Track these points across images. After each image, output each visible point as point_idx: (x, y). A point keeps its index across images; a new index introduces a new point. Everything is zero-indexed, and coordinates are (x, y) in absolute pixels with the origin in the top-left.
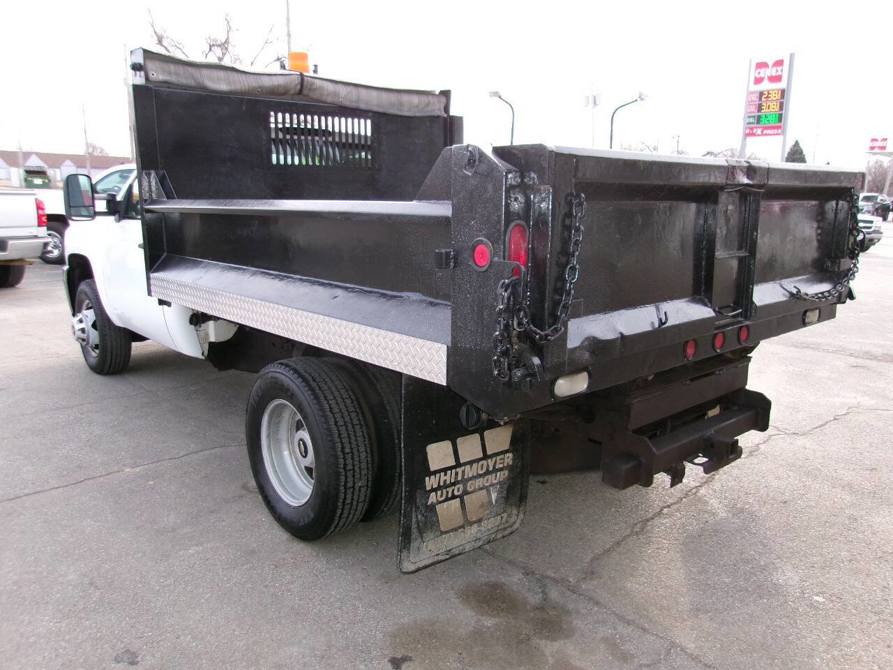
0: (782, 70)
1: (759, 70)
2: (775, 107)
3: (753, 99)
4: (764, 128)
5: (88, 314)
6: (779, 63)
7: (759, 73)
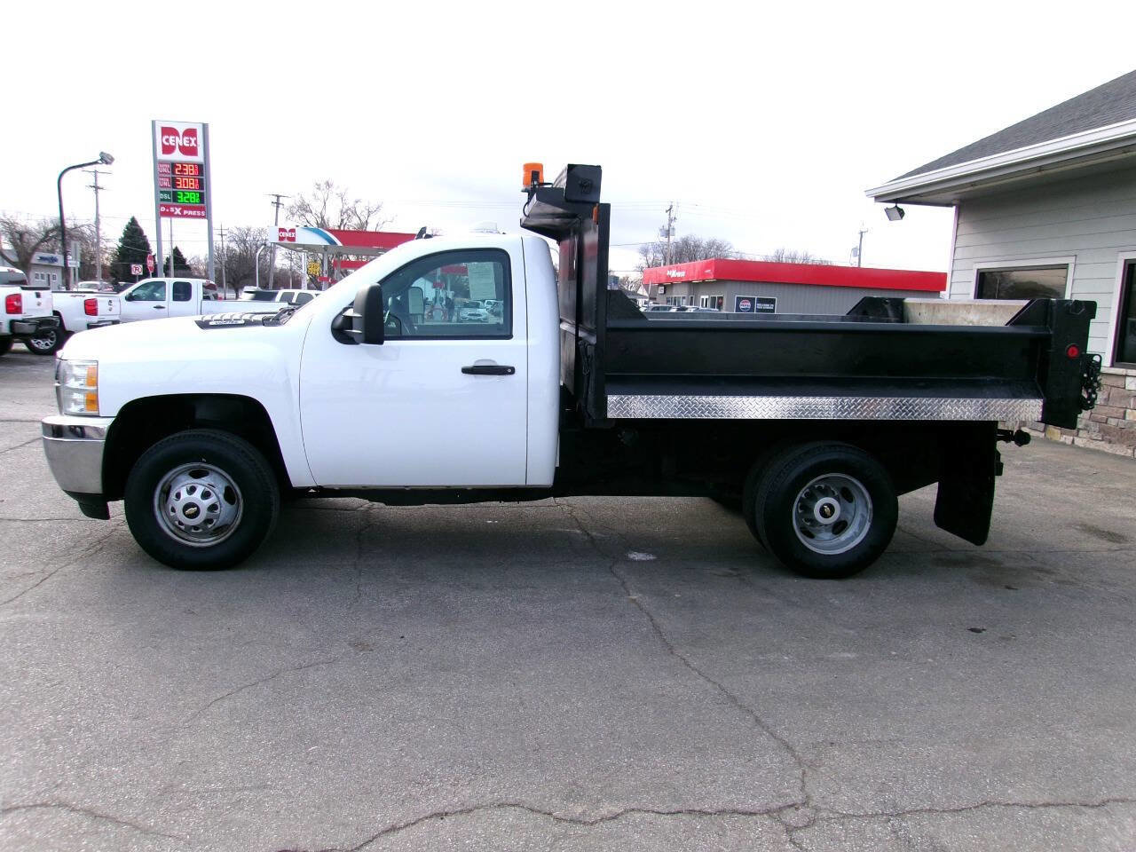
0: (196, 142)
1: (166, 137)
2: (193, 184)
3: (165, 170)
4: (184, 208)
5: (212, 483)
6: (191, 133)
7: (167, 140)
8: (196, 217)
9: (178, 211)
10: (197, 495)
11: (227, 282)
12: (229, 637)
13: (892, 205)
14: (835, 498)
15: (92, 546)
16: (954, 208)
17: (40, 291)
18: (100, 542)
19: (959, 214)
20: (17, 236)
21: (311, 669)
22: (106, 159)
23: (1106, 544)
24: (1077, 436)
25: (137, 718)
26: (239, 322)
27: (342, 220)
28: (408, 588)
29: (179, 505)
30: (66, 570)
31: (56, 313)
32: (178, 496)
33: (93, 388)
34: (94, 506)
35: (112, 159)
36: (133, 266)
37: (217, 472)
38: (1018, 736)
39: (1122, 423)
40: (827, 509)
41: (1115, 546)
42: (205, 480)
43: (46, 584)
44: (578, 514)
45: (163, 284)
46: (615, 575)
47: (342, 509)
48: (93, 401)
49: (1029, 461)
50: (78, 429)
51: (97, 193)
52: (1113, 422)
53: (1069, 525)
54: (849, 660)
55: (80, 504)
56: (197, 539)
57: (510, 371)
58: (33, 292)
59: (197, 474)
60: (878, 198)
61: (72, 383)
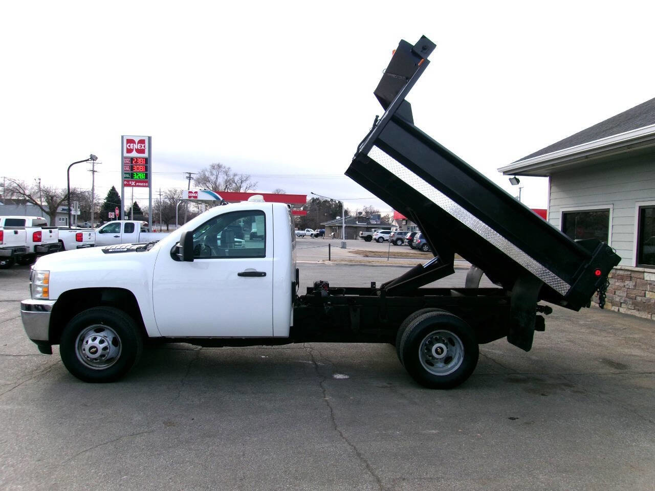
0: (144, 146)
1: (129, 144)
2: (142, 169)
3: (127, 162)
4: (137, 181)
5: (106, 335)
6: (142, 142)
7: (129, 146)
8: (143, 186)
9: (133, 183)
10: (97, 341)
11: (162, 220)
12: (102, 418)
13: (512, 177)
14: (444, 344)
15: (46, 369)
16: (548, 178)
17: (52, 230)
18: (50, 367)
19: (551, 181)
20: (50, 198)
21: (138, 435)
22: (93, 158)
23: (613, 370)
24: (621, 307)
25: (39, 460)
26: (124, 250)
27: (226, 186)
28: (205, 393)
29: (87, 347)
30: (28, 382)
31: (60, 241)
32: (87, 342)
33: (47, 285)
34: (45, 347)
35: (97, 158)
36: (109, 213)
37: (109, 329)
38: (510, 477)
39: (644, 299)
40: (439, 350)
41: (618, 371)
42: (102, 334)
43: (15, 390)
44: (315, 353)
45: (119, 224)
46: (321, 387)
47: (185, 350)
48: (46, 292)
49: (588, 321)
50: (40, 307)
51: (93, 174)
52: (639, 299)
53: (596, 359)
54: (433, 434)
55: (39, 346)
56: (98, 366)
57: (263, 274)
58: (48, 230)
59: (98, 330)
60: (505, 173)
61: (38, 283)
